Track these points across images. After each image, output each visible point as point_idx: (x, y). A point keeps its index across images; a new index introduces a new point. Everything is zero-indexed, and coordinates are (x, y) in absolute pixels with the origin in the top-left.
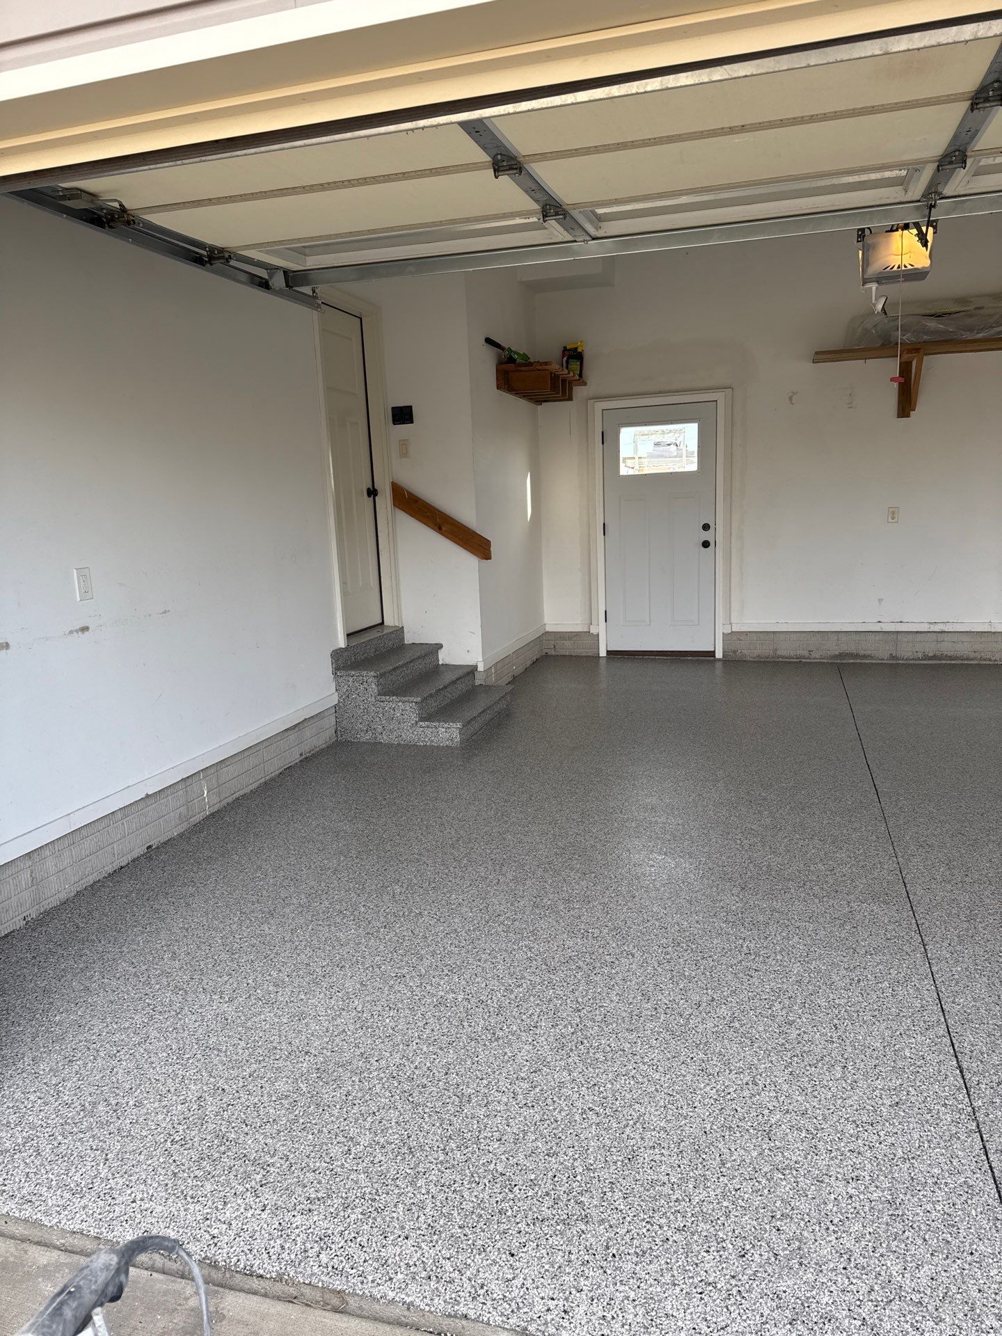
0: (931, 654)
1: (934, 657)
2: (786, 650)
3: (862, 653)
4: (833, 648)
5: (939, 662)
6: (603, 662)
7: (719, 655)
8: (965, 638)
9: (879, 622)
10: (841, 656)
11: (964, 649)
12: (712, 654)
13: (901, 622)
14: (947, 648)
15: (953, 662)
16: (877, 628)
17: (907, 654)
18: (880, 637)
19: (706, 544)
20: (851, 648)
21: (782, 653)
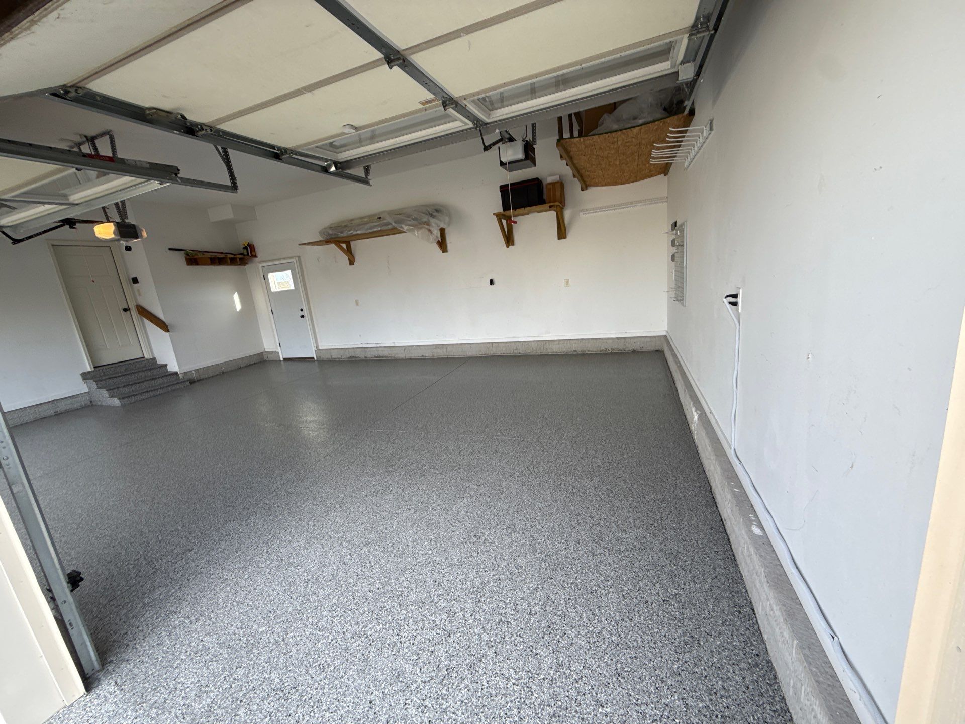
1: (377, 357)
2: (335, 356)
3: (357, 356)
4: (348, 355)
5: (380, 359)
6: (283, 363)
7: (315, 359)
8: (386, 349)
9: (361, 344)
10: (351, 357)
11: (386, 353)
12: (313, 358)
13: (368, 344)
14: (381, 353)
15: (384, 359)
16: (361, 346)
17: (369, 356)
18: (360, 350)
19: (303, 316)
20: (353, 354)
21: (333, 357)
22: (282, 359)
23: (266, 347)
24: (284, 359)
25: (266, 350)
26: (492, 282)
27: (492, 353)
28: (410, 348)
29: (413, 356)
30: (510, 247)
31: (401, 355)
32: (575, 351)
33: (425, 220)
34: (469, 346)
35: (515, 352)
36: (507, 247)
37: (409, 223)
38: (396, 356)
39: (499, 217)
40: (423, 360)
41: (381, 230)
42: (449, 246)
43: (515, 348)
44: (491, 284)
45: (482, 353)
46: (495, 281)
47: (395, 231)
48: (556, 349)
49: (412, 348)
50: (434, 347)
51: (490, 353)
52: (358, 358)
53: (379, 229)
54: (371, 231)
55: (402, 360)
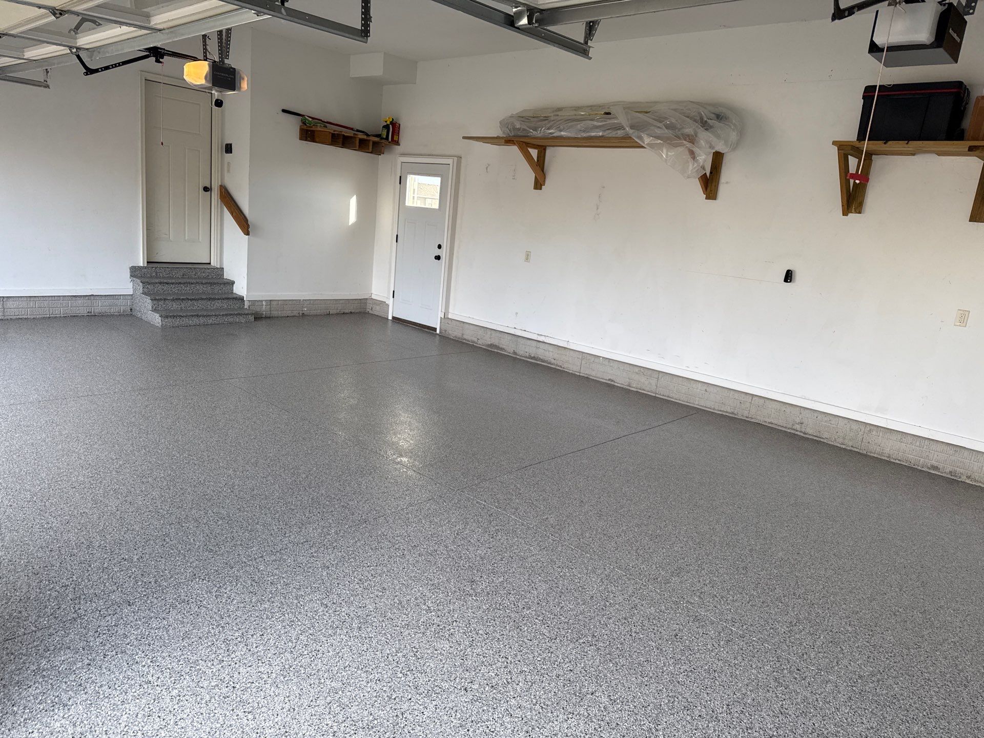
0: (533, 356)
1: (534, 358)
2: (469, 335)
3: (501, 346)
4: (487, 340)
5: (536, 362)
6: (390, 324)
7: (438, 332)
8: (551, 348)
9: (515, 328)
10: (491, 345)
11: (549, 355)
12: (435, 329)
13: (525, 331)
14: (541, 353)
15: (543, 364)
16: (512, 331)
17: (521, 353)
18: (510, 337)
19: (438, 258)
20: (496, 342)
21: (465, 337)
22: (390, 318)
23: (373, 292)
24: (394, 318)
25: (374, 297)
26: (789, 276)
27: (746, 413)
28: (593, 359)
29: (593, 373)
30: (850, 215)
31: (573, 367)
32: (936, 468)
33: (689, 131)
34: (705, 387)
35: (798, 427)
36: (845, 213)
37: (658, 131)
38: (566, 366)
39: (845, 150)
40: (609, 387)
41: (602, 136)
42: (724, 189)
43: (798, 420)
44: (786, 280)
45: (727, 408)
46: (797, 276)
47: (626, 142)
48: (889, 448)
49: (597, 360)
50: (637, 370)
51: (743, 412)
52: (502, 349)
53: (601, 134)
54: (585, 135)
55: (573, 375)
